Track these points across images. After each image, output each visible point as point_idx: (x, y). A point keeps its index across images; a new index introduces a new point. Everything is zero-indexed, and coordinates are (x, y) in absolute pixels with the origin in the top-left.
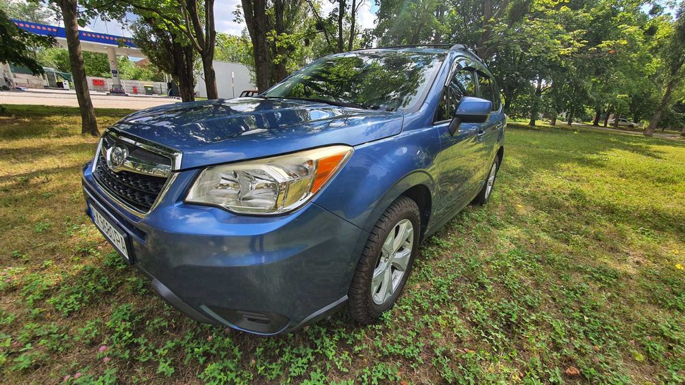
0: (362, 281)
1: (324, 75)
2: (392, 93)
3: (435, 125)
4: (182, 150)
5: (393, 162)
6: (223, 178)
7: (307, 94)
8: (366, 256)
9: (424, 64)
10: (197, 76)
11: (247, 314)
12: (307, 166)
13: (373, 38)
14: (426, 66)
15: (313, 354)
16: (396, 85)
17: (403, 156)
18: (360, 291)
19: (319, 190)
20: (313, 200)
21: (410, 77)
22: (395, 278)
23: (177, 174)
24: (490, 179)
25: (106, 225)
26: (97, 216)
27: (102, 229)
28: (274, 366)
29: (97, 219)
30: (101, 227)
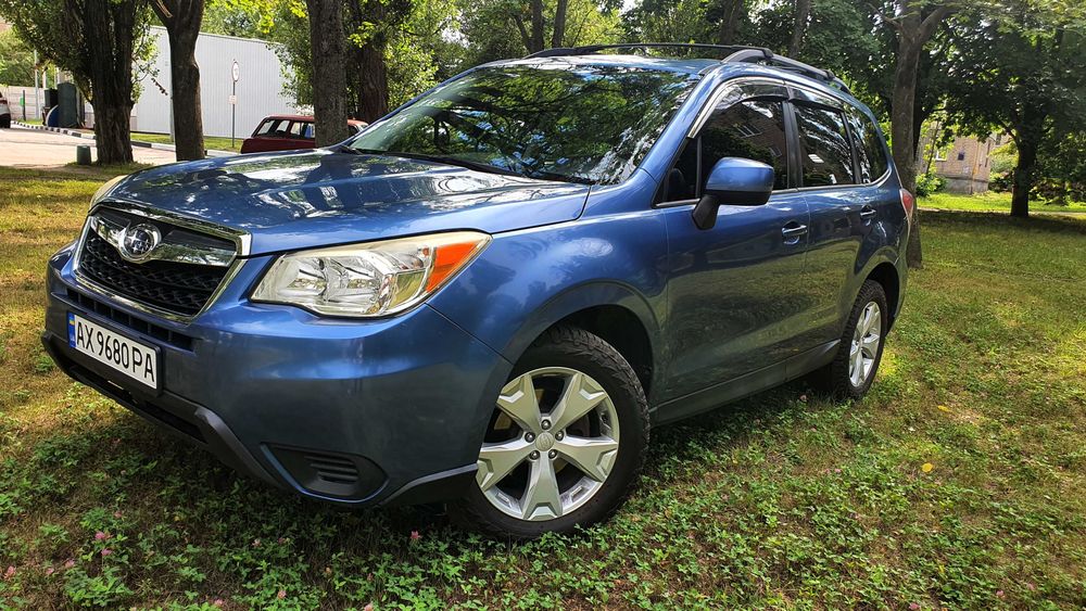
1: (487, 98)
3: (660, 208)
4: (251, 231)
5: (578, 265)
6: (301, 271)
7: (441, 142)
11: (322, 470)
12: (421, 256)
15: (424, 575)
19: (437, 290)
20: (428, 301)
23: (244, 261)
24: (867, 340)
25: (110, 345)
26: (90, 336)
27: (95, 356)
28: (360, 581)
29: (89, 341)
30: (94, 352)
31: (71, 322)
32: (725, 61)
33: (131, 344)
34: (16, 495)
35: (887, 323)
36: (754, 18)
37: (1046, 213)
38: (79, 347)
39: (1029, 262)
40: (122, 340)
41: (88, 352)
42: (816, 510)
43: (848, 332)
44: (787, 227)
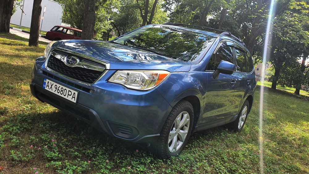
0: (166, 131)
2: (185, 53)
3: (206, 71)
6: (120, 76)
8: (169, 119)
9: (206, 40)
10: (16, 6)
11: (121, 130)
13: (173, 3)
14: (207, 41)
16: (188, 48)
17: (189, 83)
18: (164, 136)
19: (158, 85)
20: (156, 88)
21: (198, 45)
22: (178, 145)
23: (107, 71)
24: (243, 116)
25: (60, 89)
26: (52, 86)
27: (53, 92)
28: (124, 161)
29: (51, 87)
30: (53, 91)
31: (45, 81)
32: (221, 34)
33: (68, 89)
34: (18, 127)
35: (248, 111)
36: (208, 20)
37: (280, 89)
38: (47, 89)
39: (277, 102)
40: (64, 88)
41: (50, 90)
42: (236, 158)
43: (240, 114)
44: (232, 82)
